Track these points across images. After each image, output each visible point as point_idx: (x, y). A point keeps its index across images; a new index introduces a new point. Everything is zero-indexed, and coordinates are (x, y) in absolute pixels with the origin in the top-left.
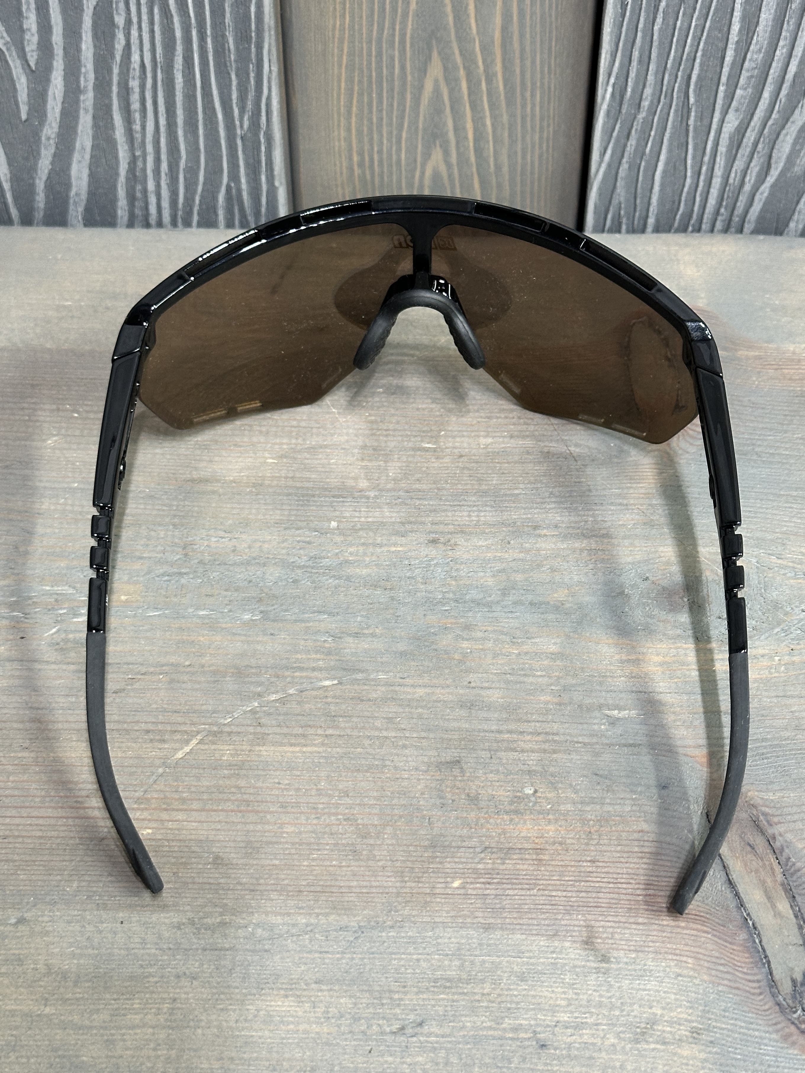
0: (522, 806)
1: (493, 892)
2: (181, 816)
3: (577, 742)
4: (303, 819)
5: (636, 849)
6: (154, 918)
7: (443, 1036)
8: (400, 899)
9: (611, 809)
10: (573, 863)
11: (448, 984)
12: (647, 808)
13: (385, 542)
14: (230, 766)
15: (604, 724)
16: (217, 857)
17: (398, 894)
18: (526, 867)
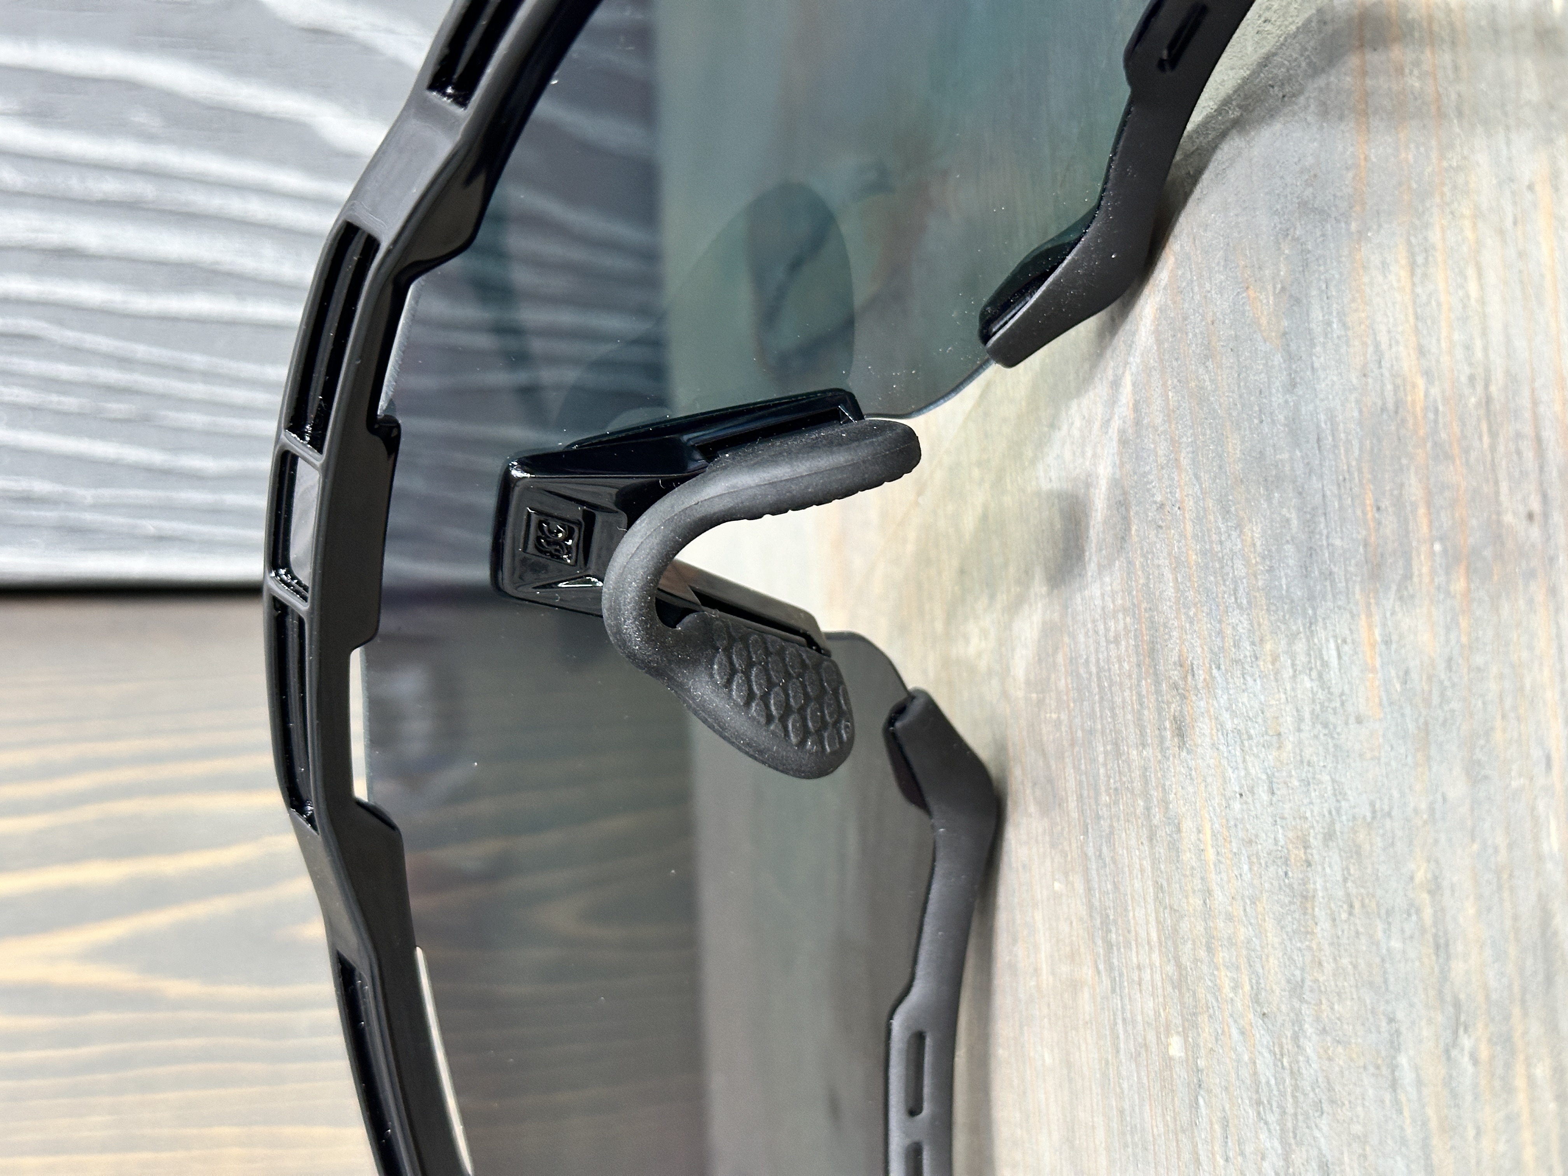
13: (1197, 884)
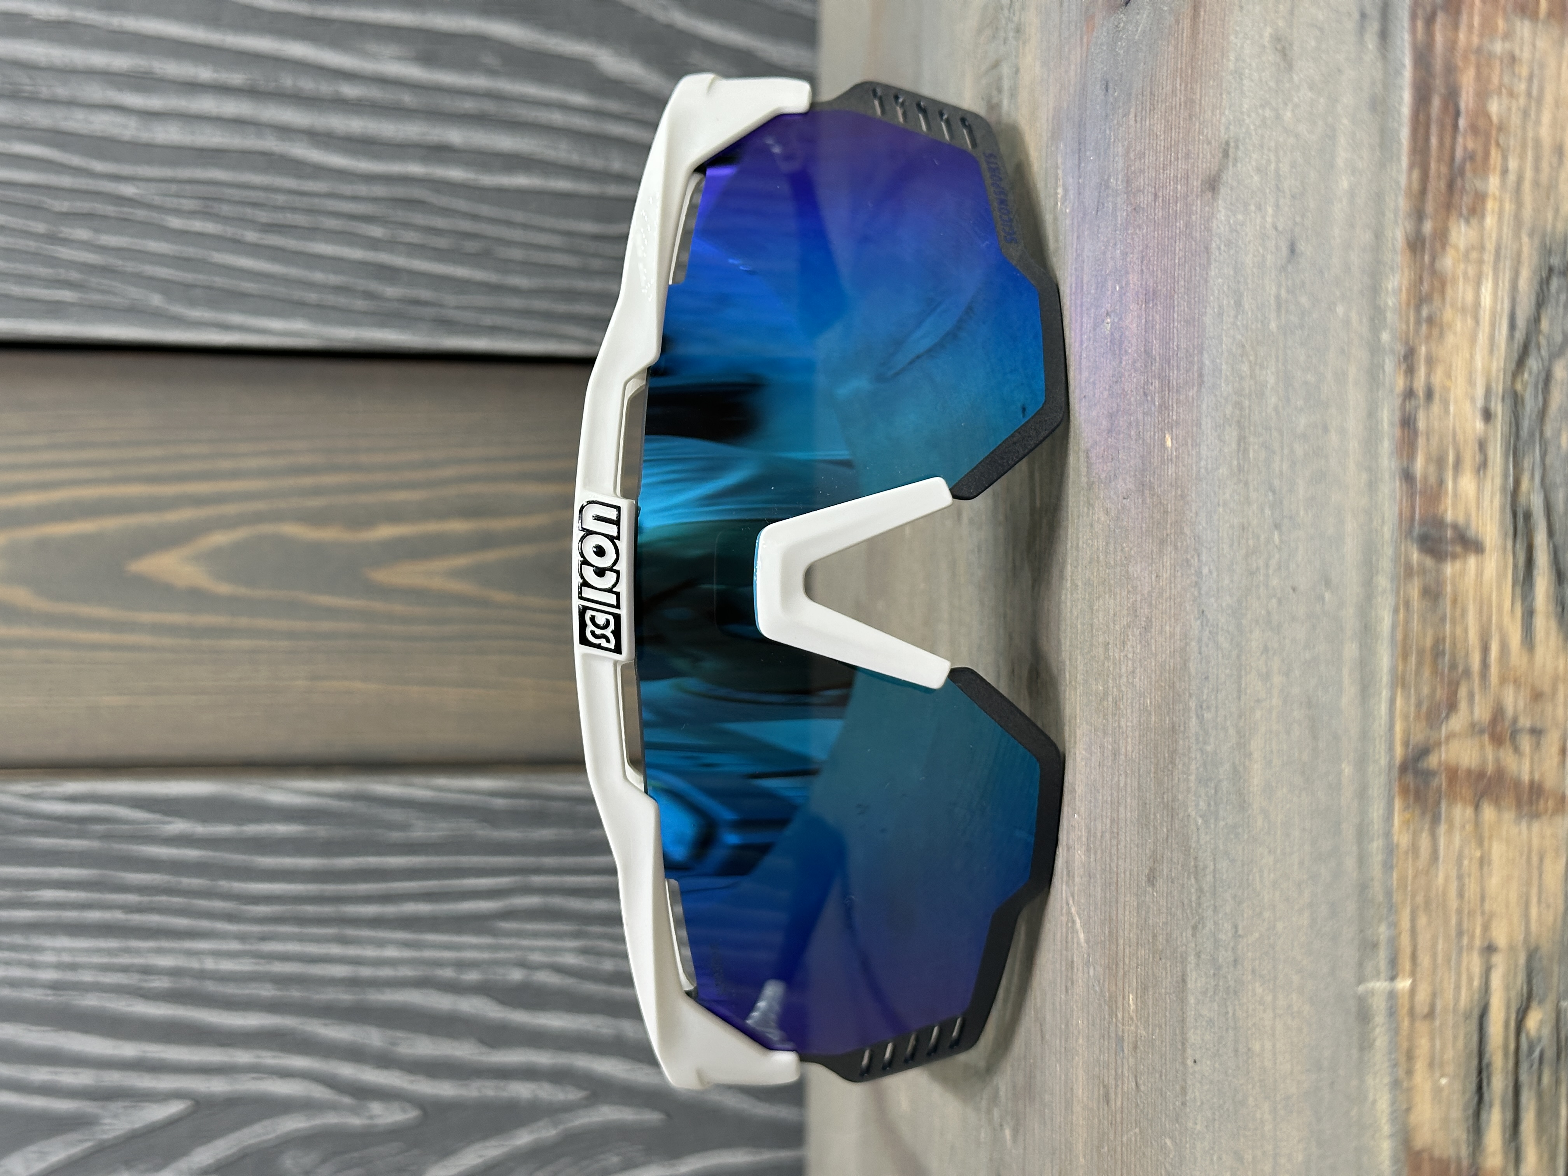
0: (1117, 336)
1: (1175, 372)
2: (1121, 942)
3: (1077, 251)
4: (1123, 724)
5: (1147, 122)
6: (1192, 1000)
7: (1282, 448)
8: (1179, 544)
9: (1120, 177)
10: (1156, 233)
11: (1242, 444)
12: (1121, 116)
14: (1088, 850)
15: (1066, 208)
16: (1149, 880)
17: (1176, 548)
18: (1158, 317)
